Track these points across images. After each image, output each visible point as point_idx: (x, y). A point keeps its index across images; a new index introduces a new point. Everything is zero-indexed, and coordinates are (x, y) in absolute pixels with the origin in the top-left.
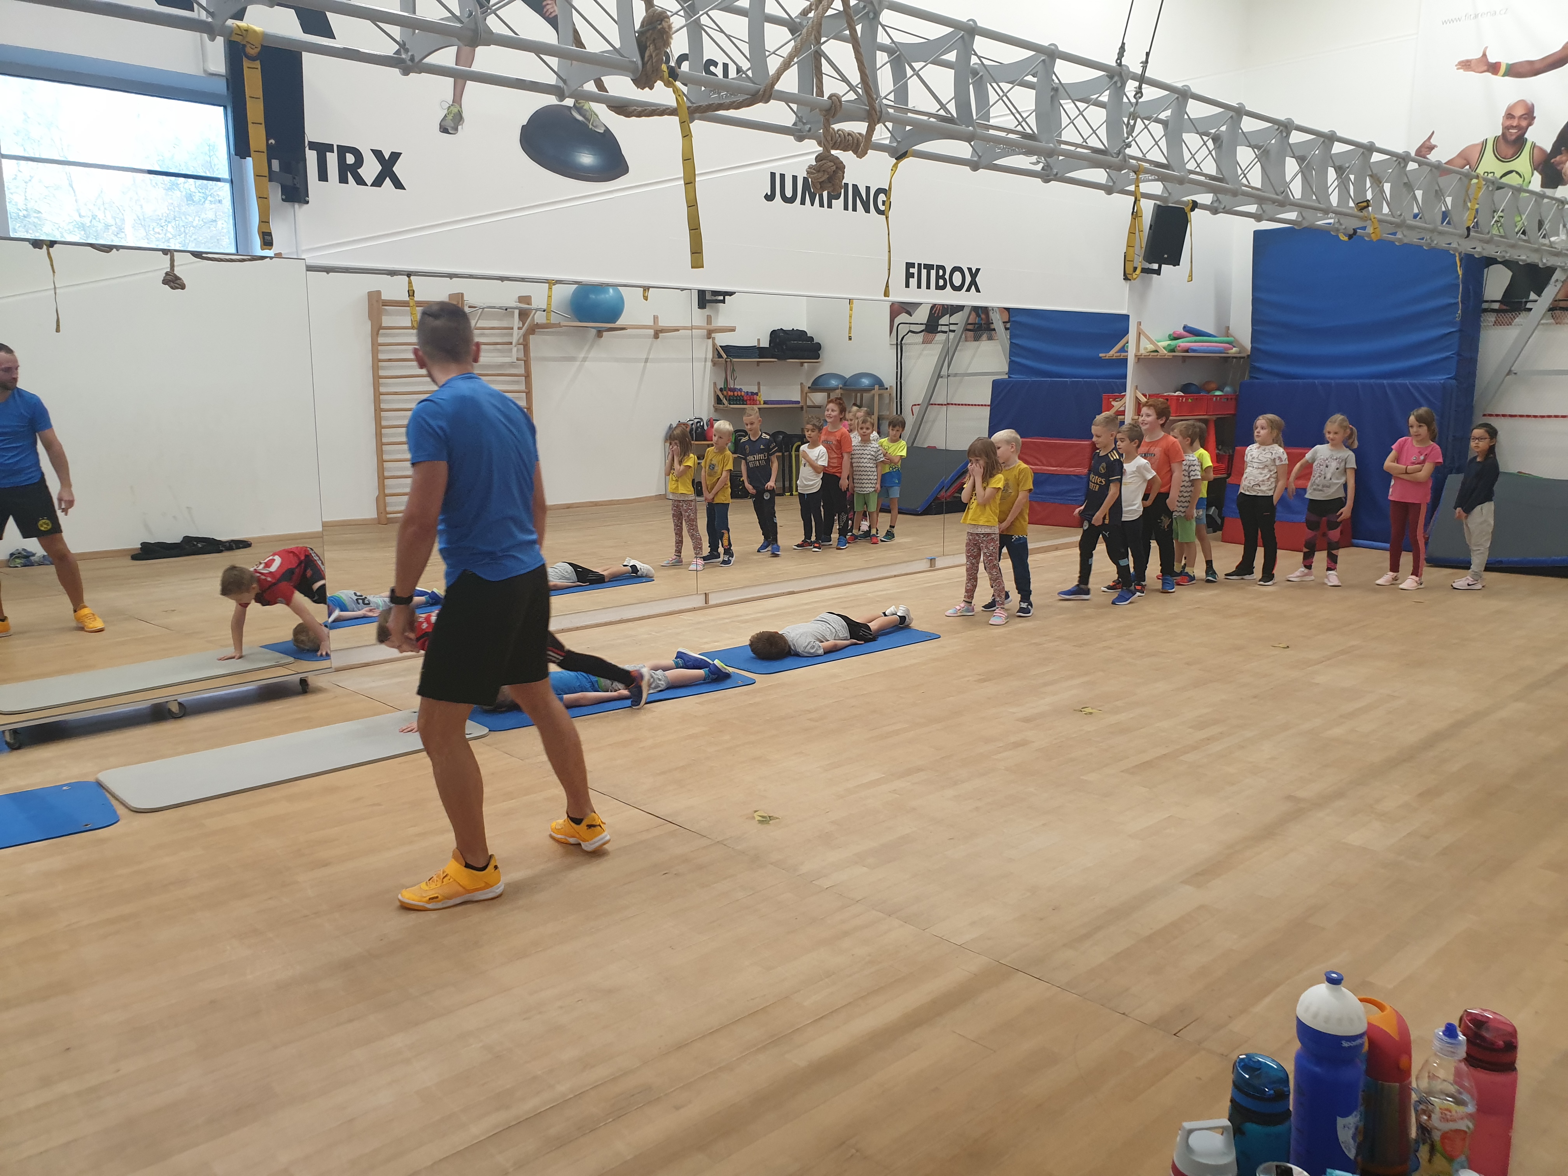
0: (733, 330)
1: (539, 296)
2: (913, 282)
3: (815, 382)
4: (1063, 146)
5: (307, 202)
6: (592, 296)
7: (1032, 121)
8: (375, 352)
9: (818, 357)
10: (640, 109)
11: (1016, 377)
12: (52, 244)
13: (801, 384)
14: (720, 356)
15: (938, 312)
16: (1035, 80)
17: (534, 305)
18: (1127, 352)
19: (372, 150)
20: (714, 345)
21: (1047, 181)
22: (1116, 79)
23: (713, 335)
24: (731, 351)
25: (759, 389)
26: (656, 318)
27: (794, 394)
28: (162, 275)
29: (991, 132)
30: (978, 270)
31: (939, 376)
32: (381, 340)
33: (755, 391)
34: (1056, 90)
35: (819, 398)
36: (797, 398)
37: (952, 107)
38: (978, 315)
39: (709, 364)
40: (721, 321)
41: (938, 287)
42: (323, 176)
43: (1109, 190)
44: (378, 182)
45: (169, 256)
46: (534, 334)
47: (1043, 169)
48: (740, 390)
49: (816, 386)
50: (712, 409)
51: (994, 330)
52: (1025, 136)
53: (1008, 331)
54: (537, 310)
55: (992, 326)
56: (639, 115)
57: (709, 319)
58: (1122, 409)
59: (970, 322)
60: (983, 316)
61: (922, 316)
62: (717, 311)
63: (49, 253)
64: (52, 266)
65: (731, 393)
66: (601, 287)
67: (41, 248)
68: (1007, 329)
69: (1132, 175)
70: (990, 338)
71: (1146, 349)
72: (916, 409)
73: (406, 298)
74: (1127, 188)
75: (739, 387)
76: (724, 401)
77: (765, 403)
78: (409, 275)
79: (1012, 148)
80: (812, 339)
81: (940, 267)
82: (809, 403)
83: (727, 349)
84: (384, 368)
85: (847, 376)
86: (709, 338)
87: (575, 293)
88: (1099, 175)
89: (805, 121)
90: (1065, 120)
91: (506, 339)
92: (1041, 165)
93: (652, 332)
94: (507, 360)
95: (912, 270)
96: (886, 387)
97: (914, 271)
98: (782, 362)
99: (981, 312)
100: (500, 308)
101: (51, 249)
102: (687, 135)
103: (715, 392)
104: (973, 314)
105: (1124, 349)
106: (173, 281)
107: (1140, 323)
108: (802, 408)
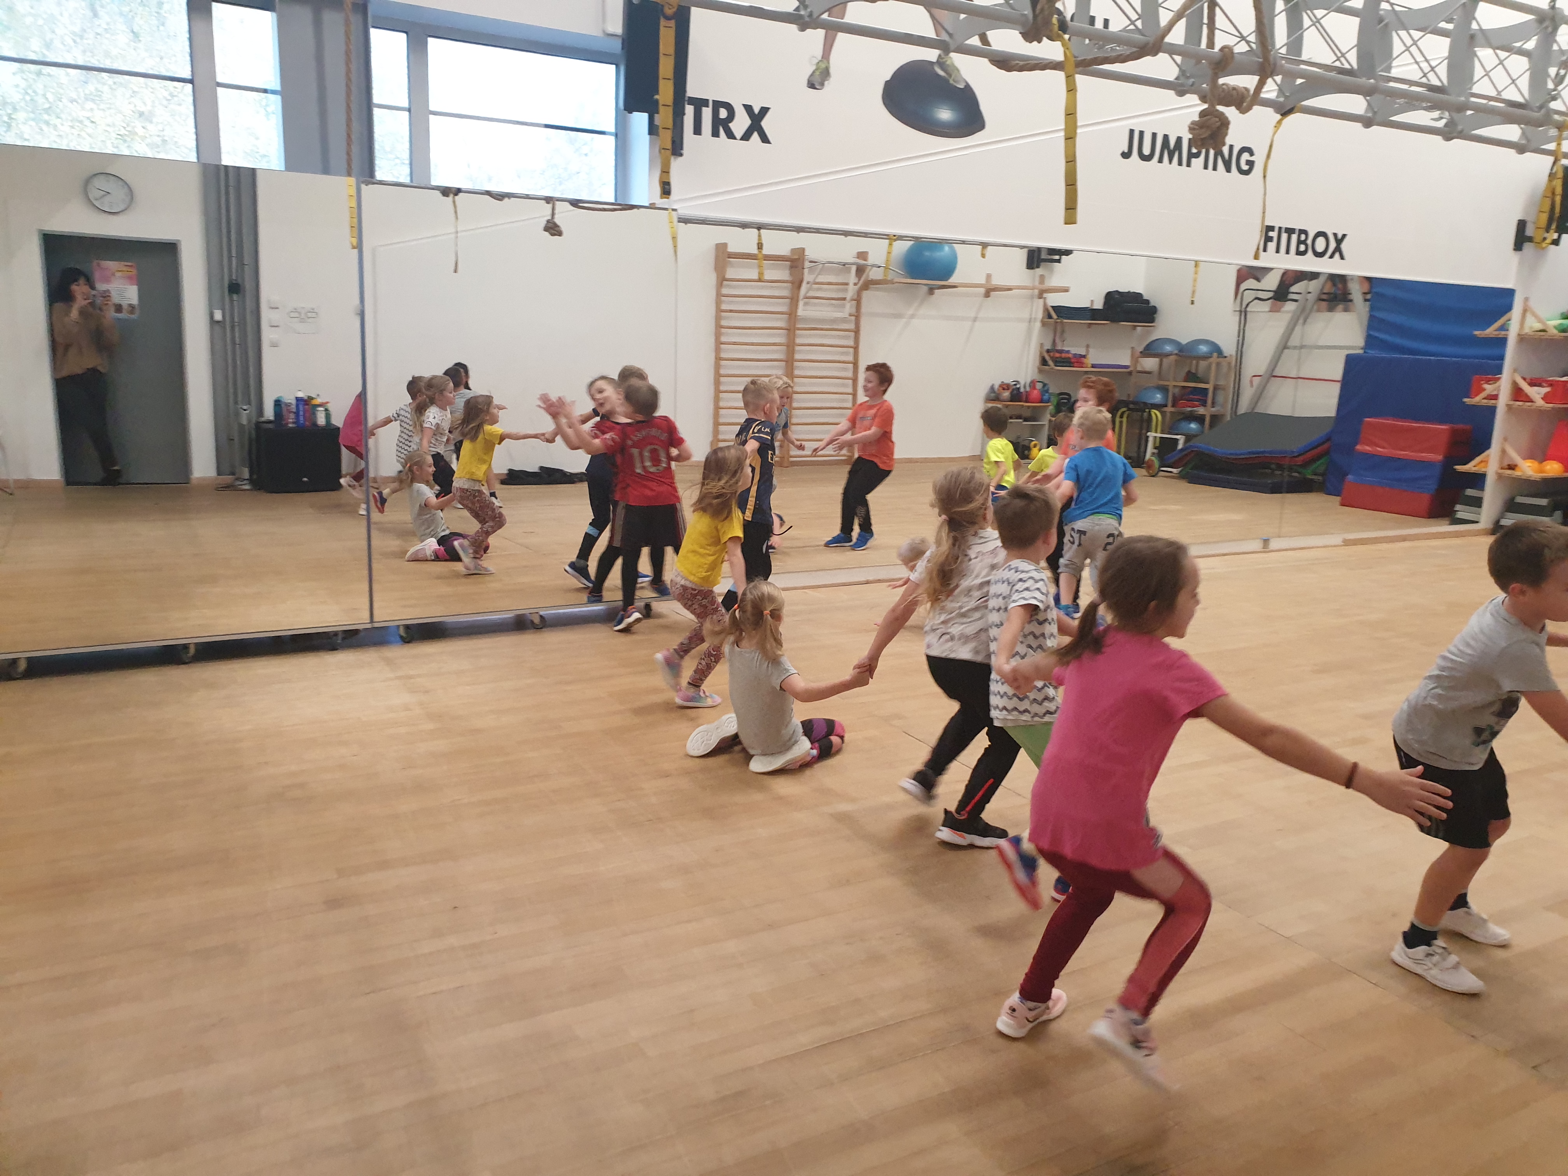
0: (1066, 290)
1: (877, 252)
2: (1272, 246)
3: (1148, 347)
4: (1473, 99)
5: (681, 155)
6: (927, 254)
7: (1443, 71)
8: (718, 303)
9: (1152, 320)
10: (1022, 63)
11: (1372, 353)
12: (458, 191)
13: (1133, 348)
14: (1050, 317)
15: (1291, 278)
16: (1450, 26)
17: (871, 260)
18: (1508, 330)
19: (744, 105)
20: (1045, 305)
21: (1448, 138)
22: (1547, 23)
23: (1045, 295)
24: (1062, 312)
25: (1088, 351)
26: (989, 277)
27: (1123, 358)
28: (543, 223)
29: (1392, 84)
30: (1344, 236)
31: (1285, 347)
32: (725, 291)
33: (1084, 354)
34: (1472, 37)
35: (1150, 364)
36: (1127, 363)
37: (1353, 58)
38: (1334, 285)
39: (1038, 325)
40: (1055, 281)
41: (1299, 253)
42: (697, 130)
43: (1521, 149)
44: (746, 137)
45: (550, 206)
46: (866, 290)
47: (1446, 125)
48: (1068, 352)
49: (1149, 351)
50: (1036, 370)
51: (1351, 301)
52: (1432, 88)
53: (1368, 303)
54: (873, 266)
55: (1351, 297)
56: (1021, 69)
57: (1042, 278)
58: (1495, 393)
59: (1325, 291)
60: (1340, 286)
61: (1271, 282)
62: (1052, 271)
63: (454, 202)
64: (456, 212)
65: (1057, 355)
66: (939, 243)
67: (448, 196)
68: (1366, 300)
69: (1553, 132)
70: (1346, 310)
71: (1531, 328)
72: (1256, 381)
73: (755, 251)
74: (1543, 147)
75: (1066, 349)
76: (1051, 363)
77: (1093, 366)
78: (759, 227)
79: (1412, 102)
80: (1147, 302)
81: (1303, 232)
82: (1139, 369)
83: (1058, 309)
84: (726, 318)
85: (1184, 341)
86: (1040, 298)
87: (911, 250)
88: (1512, 132)
89: (1188, 75)
90: (1478, 72)
91: (840, 295)
92: (1444, 122)
93: (982, 290)
94: (839, 315)
95: (1271, 234)
96: (1226, 355)
97: (1273, 234)
98: (1114, 325)
99: (1339, 280)
100: (838, 263)
101: (456, 197)
102: (1071, 89)
103: (1041, 353)
104: (1329, 284)
105: (1504, 328)
106: (552, 228)
107: (1526, 299)
108: (1130, 373)
